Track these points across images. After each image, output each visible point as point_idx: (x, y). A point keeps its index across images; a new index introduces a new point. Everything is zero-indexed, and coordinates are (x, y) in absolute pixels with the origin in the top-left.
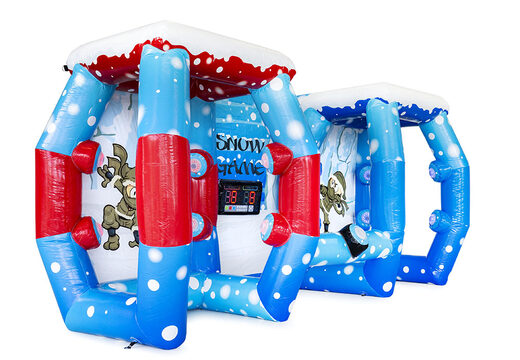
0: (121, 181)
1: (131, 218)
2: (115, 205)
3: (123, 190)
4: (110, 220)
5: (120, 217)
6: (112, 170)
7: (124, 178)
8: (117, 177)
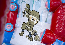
0: (28, 15)
1: (30, 28)
2: (26, 23)
3: (29, 18)
4: (24, 27)
5: (27, 27)
6: (26, 12)
7: (29, 14)
8: (27, 14)
